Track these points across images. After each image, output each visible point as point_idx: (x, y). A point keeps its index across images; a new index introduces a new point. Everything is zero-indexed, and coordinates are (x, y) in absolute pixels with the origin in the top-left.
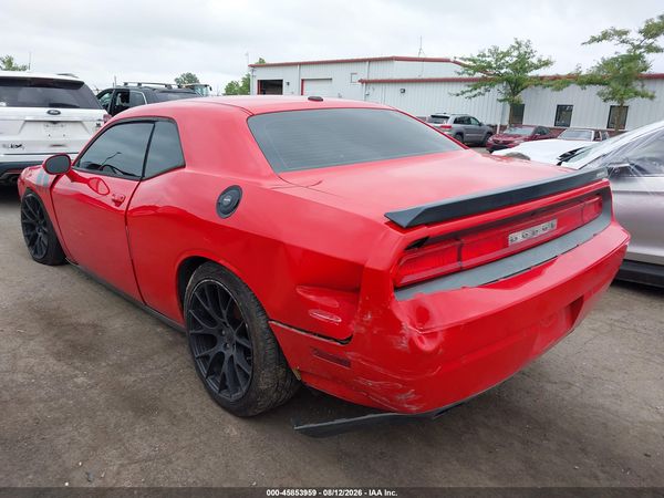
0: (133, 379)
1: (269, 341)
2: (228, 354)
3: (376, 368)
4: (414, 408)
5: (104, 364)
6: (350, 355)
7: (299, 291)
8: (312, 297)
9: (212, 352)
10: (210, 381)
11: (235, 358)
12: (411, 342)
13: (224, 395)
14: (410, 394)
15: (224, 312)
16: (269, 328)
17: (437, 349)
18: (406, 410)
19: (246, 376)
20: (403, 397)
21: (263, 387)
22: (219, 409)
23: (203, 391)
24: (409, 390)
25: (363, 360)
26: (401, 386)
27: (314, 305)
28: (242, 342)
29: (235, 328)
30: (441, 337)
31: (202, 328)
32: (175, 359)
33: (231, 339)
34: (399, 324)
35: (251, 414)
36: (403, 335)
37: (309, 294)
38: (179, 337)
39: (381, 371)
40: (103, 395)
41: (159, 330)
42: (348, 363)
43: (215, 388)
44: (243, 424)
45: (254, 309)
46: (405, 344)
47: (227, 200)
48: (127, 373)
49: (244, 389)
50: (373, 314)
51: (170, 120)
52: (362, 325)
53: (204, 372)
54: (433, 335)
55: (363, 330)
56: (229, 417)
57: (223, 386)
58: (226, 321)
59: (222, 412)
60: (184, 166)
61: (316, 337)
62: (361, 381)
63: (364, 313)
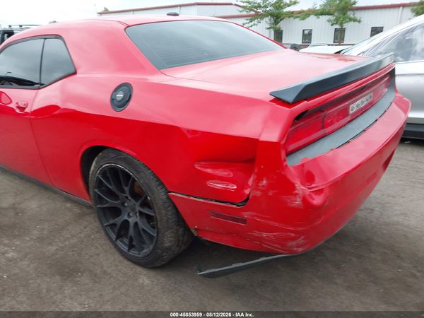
0: (54, 248)
1: (170, 208)
2: (132, 220)
3: (272, 223)
4: (300, 250)
5: (28, 239)
6: (246, 215)
7: (197, 167)
8: (209, 171)
9: (119, 220)
10: (119, 242)
11: (139, 223)
12: (304, 200)
13: (133, 253)
14: (300, 241)
15: (127, 189)
16: (169, 198)
17: (324, 203)
18: (295, 252)
19: (151, 237)
20: (294, 243)
21: (167, 244)
22: (129, 263)
23: (114, 250)
24: (300, 237)
25: (258, 217)
26: (293, 235)
27: (212, 177)
28: (146, 211)
29: (136, 201)
30: (326, 191)
31: (107, 202)
32: (85, 228)
33: (133, 210)
34: (293, 187)
35: (158, 265)
36: (297, 194)
37: (207, 168)
38: (85, 209)
39: (276, 224)
40: (32, 266)
41: (68, 205)
42: (244, 221)
43: (125, 248)
44: (152, 273)
45: (154, 184)
46: (298, 202)
47: (120, 96)
48: (50, 244)
49: (151, 247)
50: (267, 180)
51: (57, 36)
52: (257, 190)
53: (114, 237)
54: (320, 192)
55: (258, 193)
56: (139, 269)
57: (131, 246)
58: (128, 195)
59: (133, 266)
60: (75, 73)
61: (213, 202)
62: (256, 234)
63: (258, 180)
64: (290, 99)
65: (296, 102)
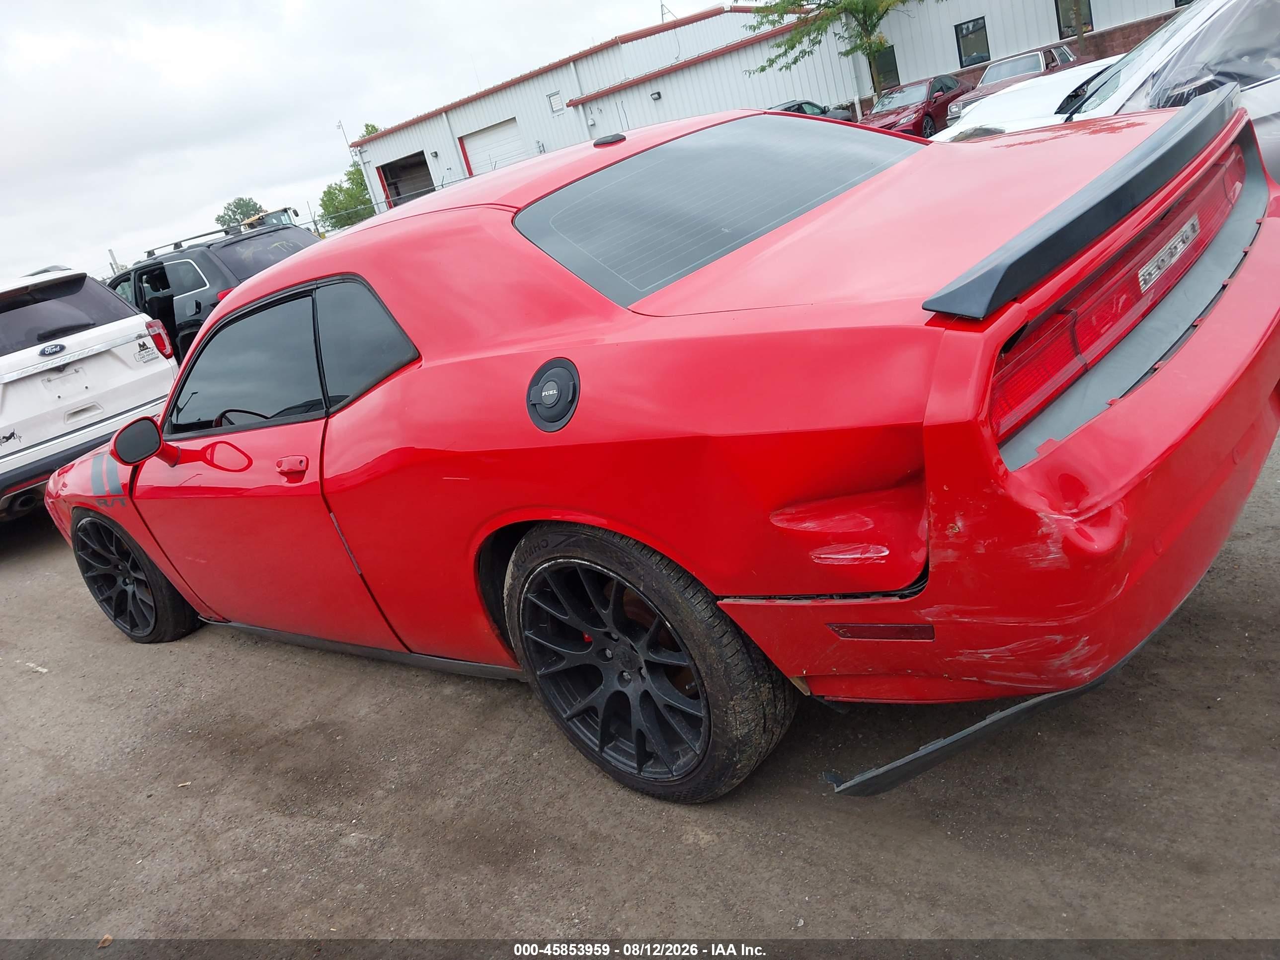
0: (451, 803)
1: (725, 640)
2: (632, 691)
3: (999, 620)
4: (1087, 672)
5: (380, 793)
6: (929, 615)
7: (778, 522)
8: (809, 526)
9: (599, 697)
10: (609, 754)
11: (654, 691)
12: (1068, 546)
13: (651, 771)
14: (1081, 648)
15: (606, 613)
16: (720, 613)
17: (1120, 542)
18: (1071, 682)
19: (693, 722)
20: (1066, 658)
21: (739, 732)
22: (648, 801)
23: (598, 778)
24: (1077, 640)
25: (963, 614)
26: (1059, 638)
27: (821, 540)
28: (666, 658)
29: (635, 637)
30: (1119, 515)
31: (560, 657)
32: (510, 737)
33: (631, 663)
34: (1031, 518)
35: (725, 790)
36: (1047, 536)
37: (803, 520)
39: (1011, 622)
40: (414, 854)
42: (927, 631)
43: (629, 765)
44: (711, 815)
45: (673, 586)
46: (1054, 553)
48: (434, 795)
49: (698, 747)
50: (965, 517)
51: (346, 277)
52: (945, 547)
53: (593, 742)
54: (1102, 518)
55: (950, 555)
56: (677, 811)
57: (644, 757)
58: (610, 627)
59: (658, 806)
60: (417, 358)
61: (837, 602)
62: (965, 656)
63: (943, 521)
64: (977, 310)
65: (994, 311)
